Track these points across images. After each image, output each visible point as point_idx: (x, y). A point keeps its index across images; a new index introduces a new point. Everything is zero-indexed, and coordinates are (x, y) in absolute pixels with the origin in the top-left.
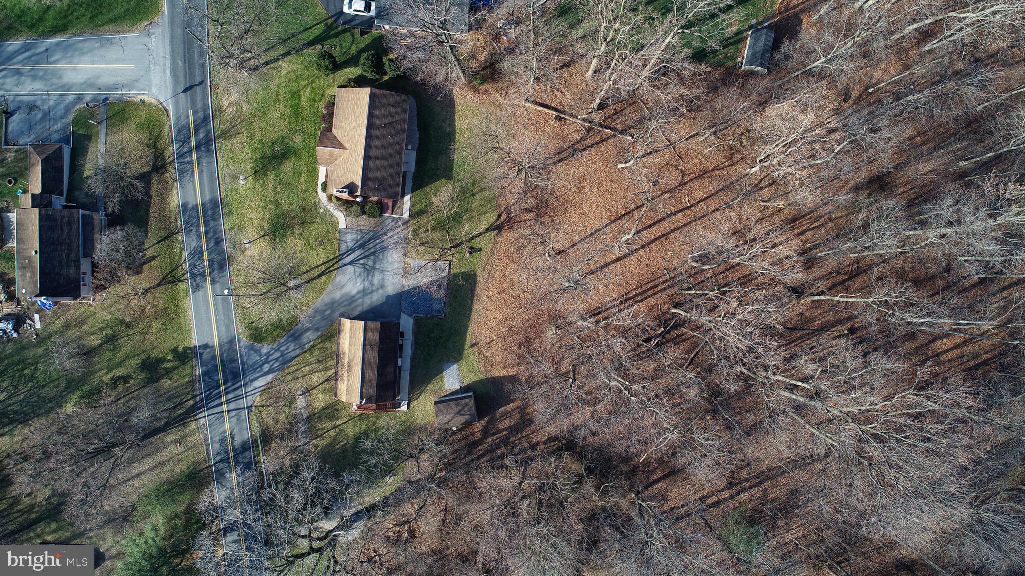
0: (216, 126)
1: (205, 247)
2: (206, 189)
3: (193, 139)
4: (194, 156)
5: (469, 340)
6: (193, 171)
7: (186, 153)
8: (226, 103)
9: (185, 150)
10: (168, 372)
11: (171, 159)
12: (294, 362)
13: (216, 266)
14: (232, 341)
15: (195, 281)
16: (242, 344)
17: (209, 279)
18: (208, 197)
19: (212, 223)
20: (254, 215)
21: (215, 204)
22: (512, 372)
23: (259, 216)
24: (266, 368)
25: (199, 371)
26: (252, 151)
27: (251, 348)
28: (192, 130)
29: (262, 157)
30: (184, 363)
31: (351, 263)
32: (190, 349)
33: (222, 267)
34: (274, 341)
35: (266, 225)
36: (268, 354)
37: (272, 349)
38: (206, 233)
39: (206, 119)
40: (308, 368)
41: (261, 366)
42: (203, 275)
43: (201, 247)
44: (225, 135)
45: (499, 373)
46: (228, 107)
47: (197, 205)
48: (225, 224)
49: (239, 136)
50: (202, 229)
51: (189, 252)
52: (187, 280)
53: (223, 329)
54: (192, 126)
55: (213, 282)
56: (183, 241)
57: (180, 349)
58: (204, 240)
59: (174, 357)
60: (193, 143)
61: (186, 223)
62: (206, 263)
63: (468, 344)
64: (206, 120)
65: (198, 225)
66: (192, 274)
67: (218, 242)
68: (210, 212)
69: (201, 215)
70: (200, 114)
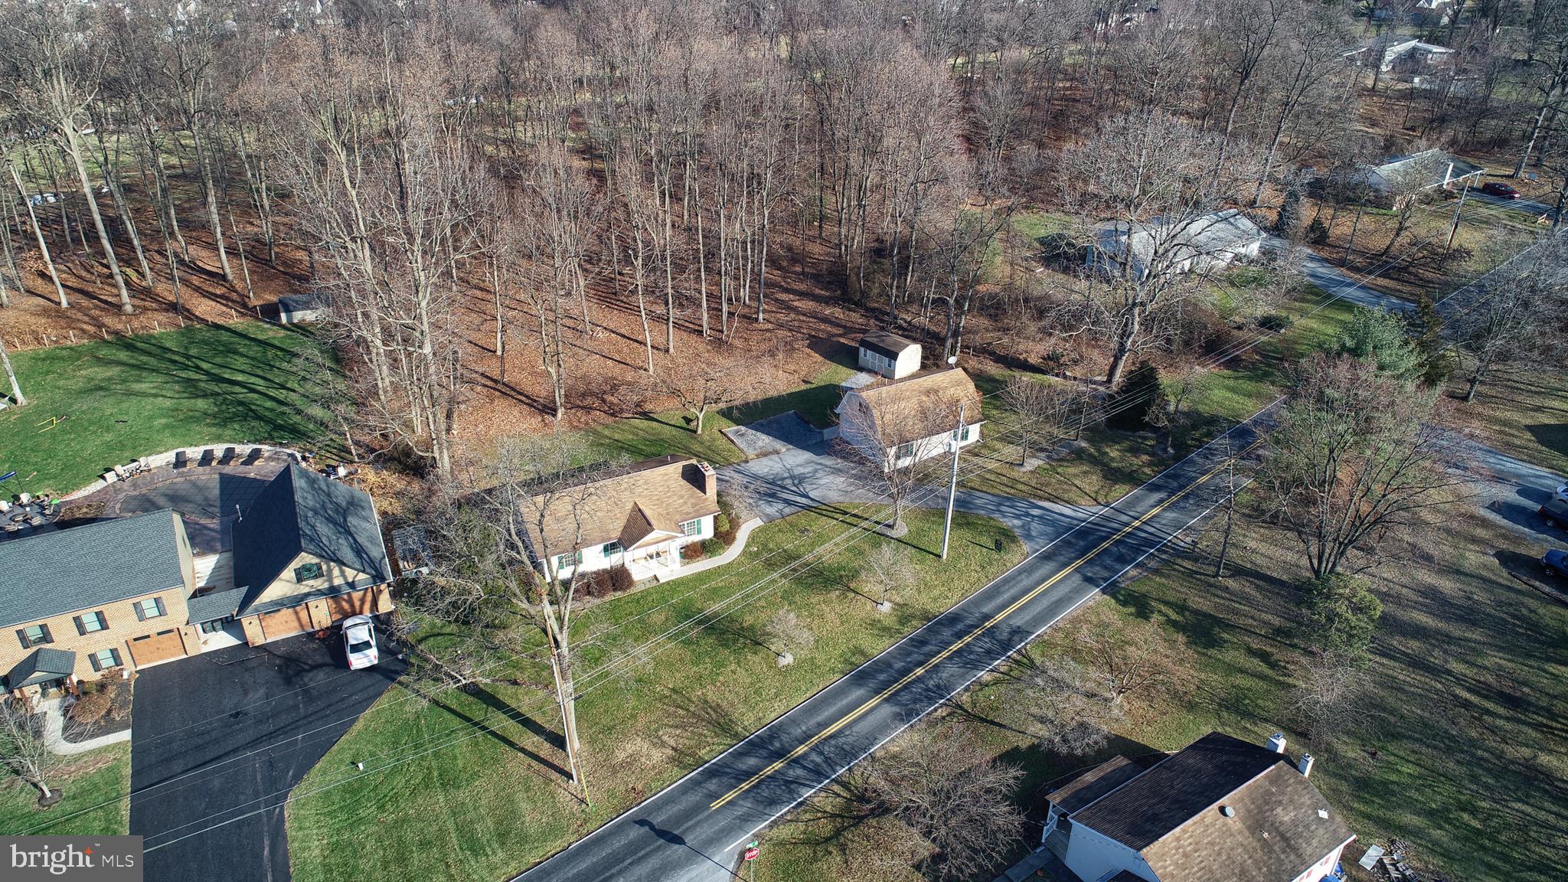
0: (715, 751)
1: (945, 654)
2: (844, 702)
3: (769, 770)
4: (801, 750)
5: (804, 387)
6: (831, 737)
7: (804, 768)
8: (657, 755)
9: (799, 772)
10: (1181, 608)
11: (836, 788)
12: (995, 491)
13: (960, 626)
14: (1046, 557)
15: (1010, 640)
16: (1037, 547)
17: (988, 624)
18: (859, 693)
19: (898, 665)
20: (830, 616)
21: (861, 678)
22: (808, 350)
23: (827, 609)
24: (1036, 512)
25: (1131, 571)
26: (723, 666)
27: (1028, 537)
28: (754, 780)
29: (726, 646)
30: (1144, 596)
31: (807, 496)
32: (1114, 596)
33: (953, 619)
34: (991, 518)
35: (835, 594)
36: (1018, 517)
37: (1004, 516)
38: (920, 664)
39: (713, 773)
40: (988, 476)
41: (1040, 517)
42: (991, 632)
43: (950, 658)
44: (723, 725)
45: (818, 358)
46: (663, 744)
47: (886, 700)
48: (881, 648)
49: (711, 696)
50: (920, 671)
51: (975, 672)
52: (1019, 652)
53: (1037, 575)
54: (745, 786)
55: (987, 617)
56: (967, 689)
57: (1132, 610)
58: (935, 660)
59: (1152, 612)
60: (778, 765)
61: (931, 700)
62: (968, 639)
63: (808, 386)
64: (717, 771)
65: (919, 679)
66: (1007, 650)
67: (919, 642)
68: (882, 677)
69: (897, 686)
70: (712, 785)
